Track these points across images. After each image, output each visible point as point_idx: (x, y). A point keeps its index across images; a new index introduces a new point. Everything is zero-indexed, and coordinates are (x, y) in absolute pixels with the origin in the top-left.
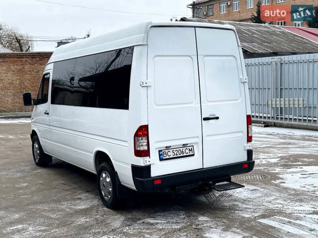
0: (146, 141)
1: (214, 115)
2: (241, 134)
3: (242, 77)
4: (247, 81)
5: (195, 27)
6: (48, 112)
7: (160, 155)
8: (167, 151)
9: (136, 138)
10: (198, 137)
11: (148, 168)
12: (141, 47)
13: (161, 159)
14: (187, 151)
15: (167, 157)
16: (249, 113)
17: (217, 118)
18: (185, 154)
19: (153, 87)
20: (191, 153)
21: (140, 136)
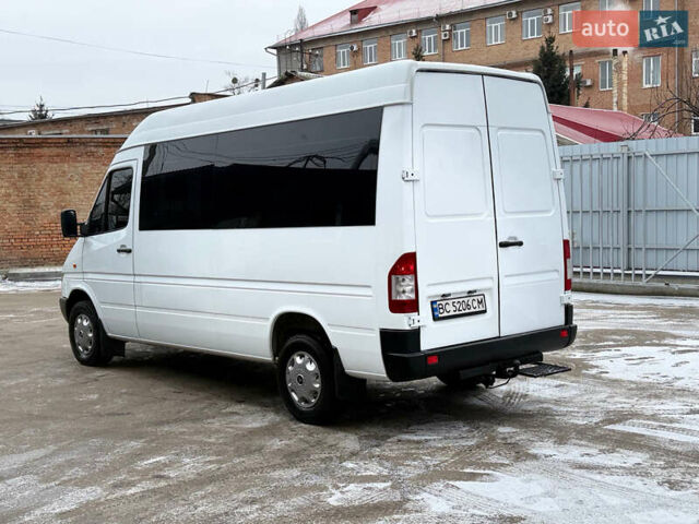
0: (413, 283)
1: (515, 238)
2: (555, 275)
3: (554, 169)
4: (562, 177)
5: (483, 74)
6: (129, 247)
7: (433, 310)
8: (444, 303)
9: (393, 277)
10: (492, 278)
11: (415, 334)
12: (400, 108)
13: (436, 318)
14: (475, 304)
15: (445, 314)
16: (567, 237)
17: (520, 244)
18: (472, 310)
19: (421, 182)
20: (481, 309)
21: (402, 274)
